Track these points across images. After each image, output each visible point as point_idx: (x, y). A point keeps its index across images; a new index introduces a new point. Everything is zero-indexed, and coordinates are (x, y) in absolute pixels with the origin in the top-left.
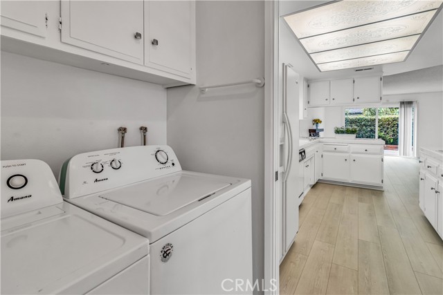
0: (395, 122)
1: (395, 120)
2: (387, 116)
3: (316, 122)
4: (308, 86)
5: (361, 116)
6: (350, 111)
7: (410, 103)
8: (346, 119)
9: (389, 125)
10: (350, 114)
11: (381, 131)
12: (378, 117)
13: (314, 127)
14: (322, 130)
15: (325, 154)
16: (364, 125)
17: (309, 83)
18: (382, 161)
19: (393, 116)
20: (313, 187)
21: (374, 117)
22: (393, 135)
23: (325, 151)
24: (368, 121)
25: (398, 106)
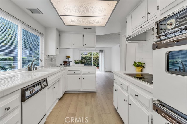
0: (98, 58)
1: (98, 57)
2: (95, 56)
3: (68, 57)
4: (60, 35)
5: (87, 56)
6: (84, 54)
7: (102, 51)
8: (82, 57)
9: (96, 59)
10: (83, 55)
11: (93, 61)
12: (93, 56)
13: (67, 60)
14: (71, 61)
15: (68, 76)
16: (88, 59)
17: (60, 33)
18: (96, 77)
19: (97, 56)
20: (60, 99)
21: (91, 56)
22: (97, 63)
23: (69, 74)
24: (89, 58)
25: (99, 52)
